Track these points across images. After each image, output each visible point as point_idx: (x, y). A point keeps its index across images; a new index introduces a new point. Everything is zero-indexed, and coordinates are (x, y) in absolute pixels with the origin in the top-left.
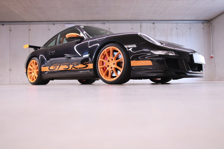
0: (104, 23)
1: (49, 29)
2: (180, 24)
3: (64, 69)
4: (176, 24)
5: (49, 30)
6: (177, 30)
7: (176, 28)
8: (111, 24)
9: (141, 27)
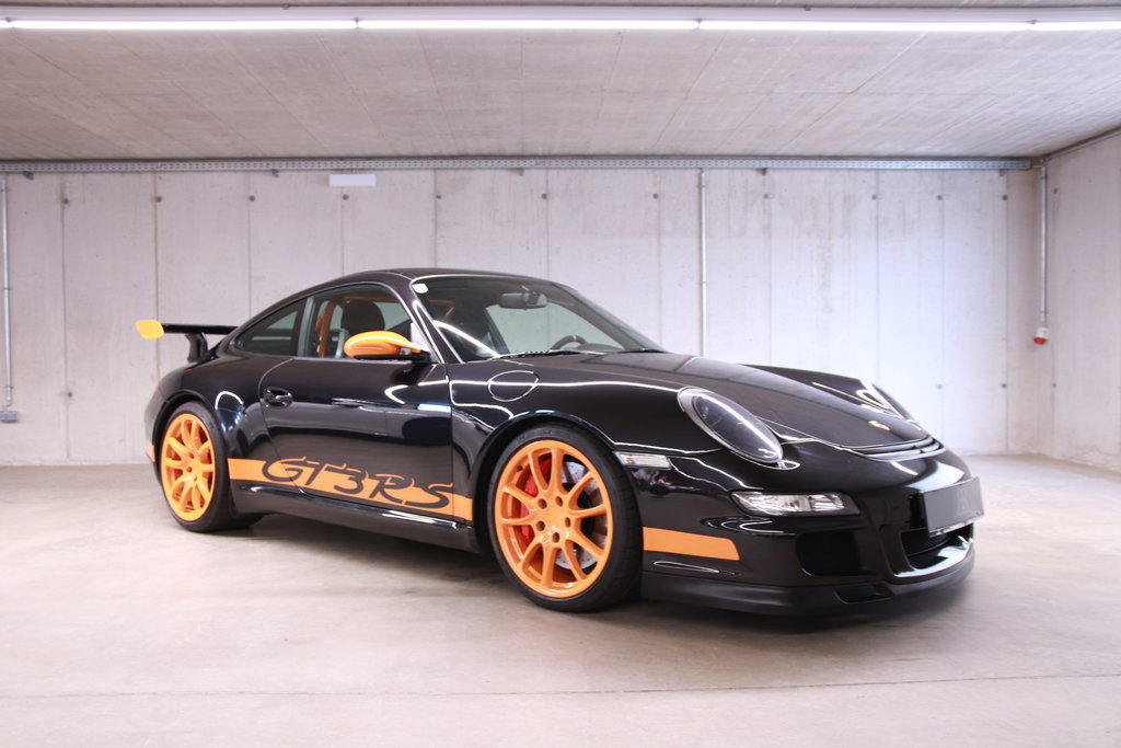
0: (520, 170)
1: (252, 194)
2: (891, 174)
3: (336, 487)
4: (873, 174)
5: (252, 199)
6: (874, 202)
7: (873, 192)
8: (552, 173)
9: (700, 186)
